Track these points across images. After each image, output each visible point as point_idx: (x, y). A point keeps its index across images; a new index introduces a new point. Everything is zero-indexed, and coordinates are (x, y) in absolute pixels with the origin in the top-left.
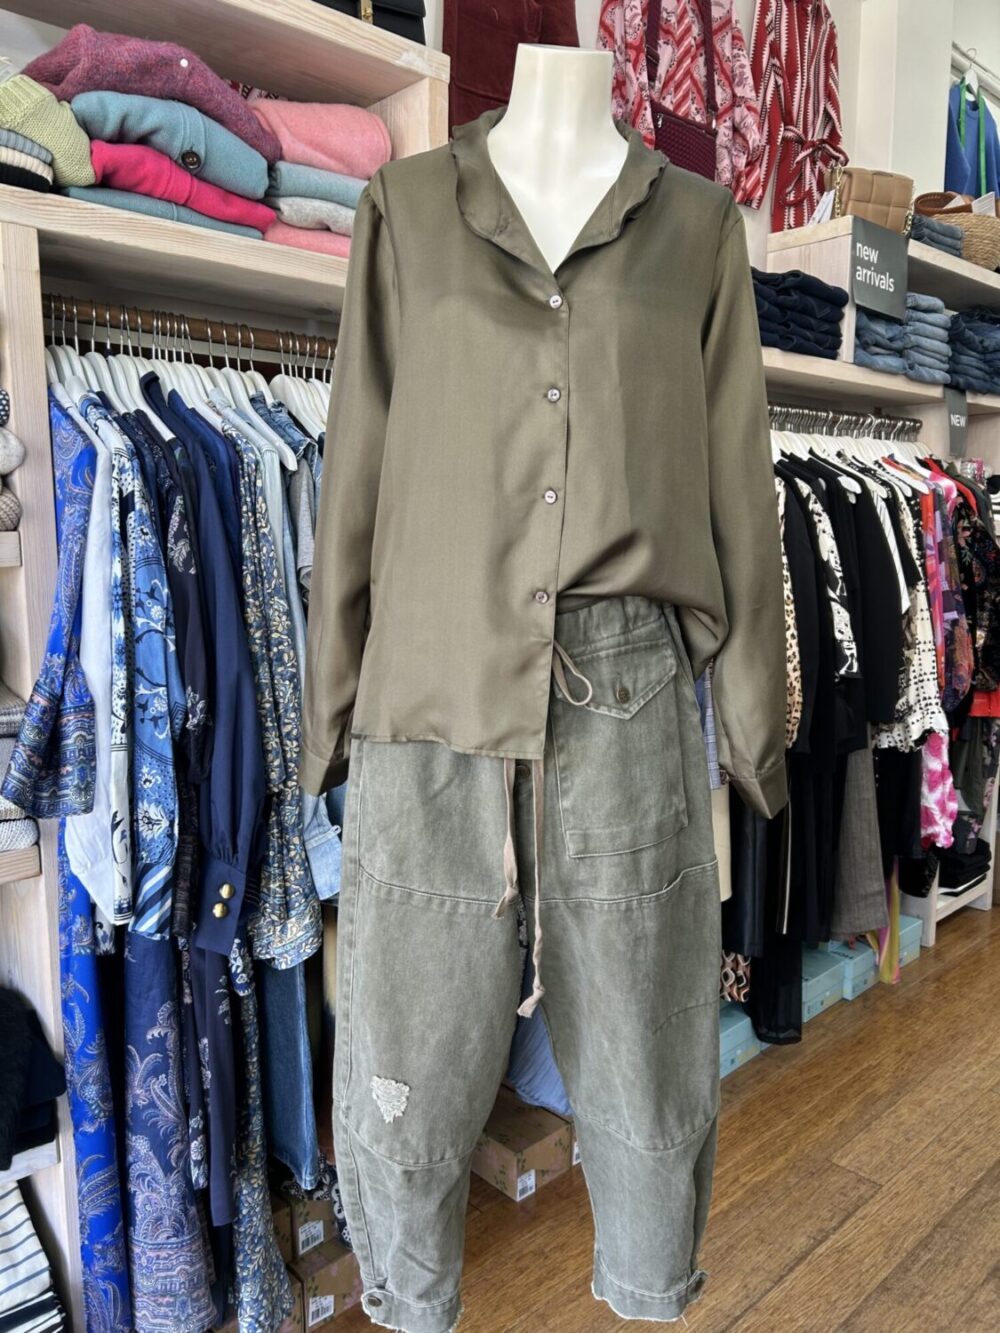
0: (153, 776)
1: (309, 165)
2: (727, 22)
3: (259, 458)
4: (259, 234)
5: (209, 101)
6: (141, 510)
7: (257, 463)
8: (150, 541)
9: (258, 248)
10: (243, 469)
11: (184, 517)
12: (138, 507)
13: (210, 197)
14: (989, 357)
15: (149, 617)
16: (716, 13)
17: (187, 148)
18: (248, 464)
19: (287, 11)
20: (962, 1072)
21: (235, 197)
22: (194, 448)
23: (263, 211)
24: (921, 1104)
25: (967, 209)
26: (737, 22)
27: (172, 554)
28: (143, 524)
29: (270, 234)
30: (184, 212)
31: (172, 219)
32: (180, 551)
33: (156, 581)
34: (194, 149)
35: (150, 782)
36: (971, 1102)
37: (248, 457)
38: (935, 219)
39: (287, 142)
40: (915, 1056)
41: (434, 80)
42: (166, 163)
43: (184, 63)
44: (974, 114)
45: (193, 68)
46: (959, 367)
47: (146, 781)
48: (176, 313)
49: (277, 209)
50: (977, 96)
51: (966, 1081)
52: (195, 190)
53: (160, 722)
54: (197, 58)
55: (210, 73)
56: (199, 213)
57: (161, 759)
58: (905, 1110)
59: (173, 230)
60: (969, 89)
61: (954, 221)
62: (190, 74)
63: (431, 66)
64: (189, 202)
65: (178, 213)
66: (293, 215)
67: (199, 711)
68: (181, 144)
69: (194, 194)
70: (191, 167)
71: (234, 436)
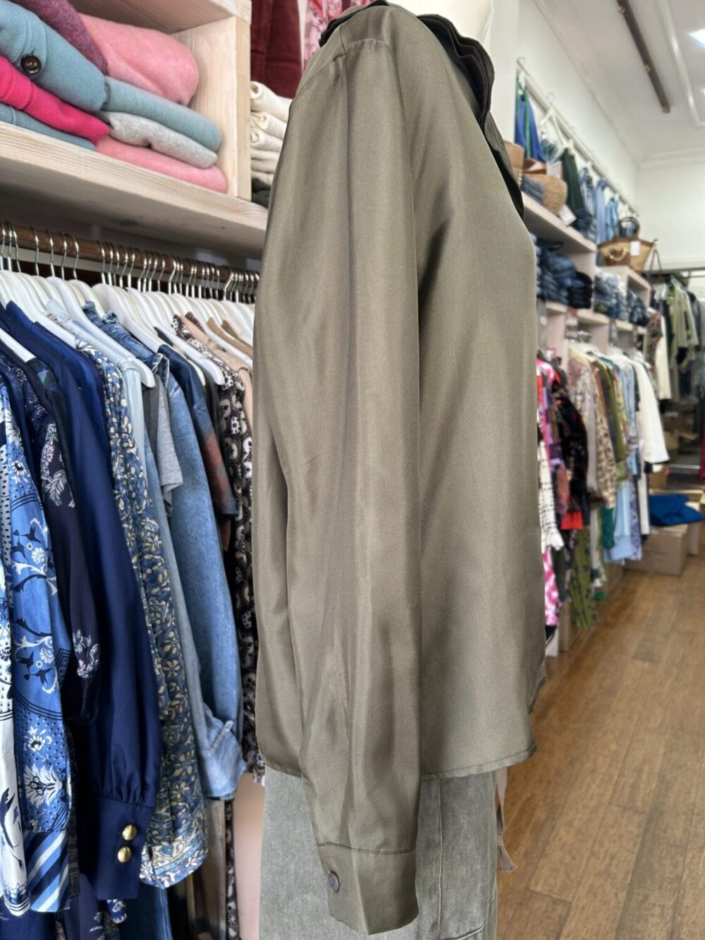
0: (43, 736)
1: (133, 84)
3: (121, 377)
4: (91, 145)
5: (48, 7)
6: (14, 443)
7: (121, 382)
8: (26, 476)
10: (107, 389)
11: (58, 446)
12: (10, 439)
13: (49, 106)
14: (557, 276)
15: (30, 562)
17: (28, 51)
18: (113, 384)
20: (587, 791)
21: (70, 108)
22: (63, 372)
23: (96, 123)
24: (571, 824)
25: (543, 171)
27: (48, 487)
28: (17, 458)
29: (101, 145)
30: (23, 117)
31: (12, 124)
32: (56, 484)
33: (35, 520)
34: (36, 54)
35: (39, 743)
36: (601, 815)
37: (113, 377)
38: (527, 176)
39: (112, 58)
40: (553, 784)
41: (240, 20)
42: (5, 66)
44: (524, 104)
46: (544, 283)
47: (35, 743)
49: (109, 123)
50: (524, 92)
51: (591, 799)
52: (36, 96)
53: (47, 676)
56: (37, 120)
57: (50, 716)
58: (562, 832)
59: (16, 136)
60: (521, 87)
63: (237, 6)
64: (29, 107)
65: (17, 118)
66: (123, 130)
67: (92, 657)
68: (22, 47)
69: (35, 99)
70: (32, 72)
71: (93, 354)
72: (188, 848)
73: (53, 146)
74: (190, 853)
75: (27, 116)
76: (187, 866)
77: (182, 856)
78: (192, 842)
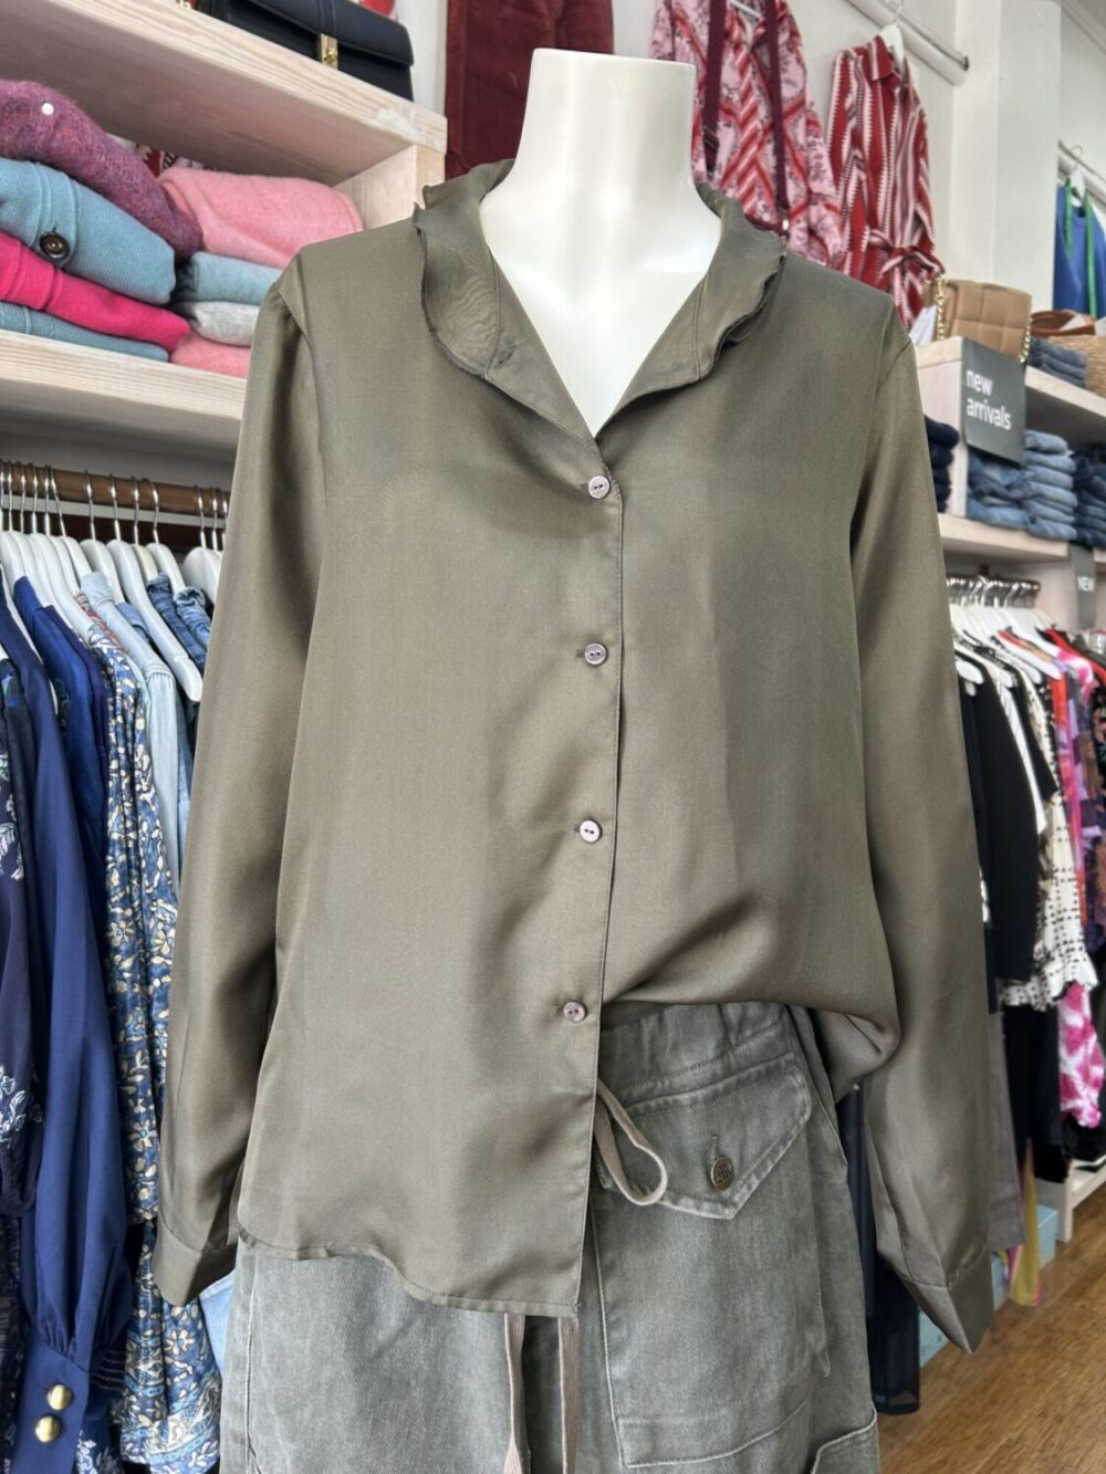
1: (244, 259)
2: (800, 104)
3: (142, 686)
4: (164, 354)
5: (87, 163)
7: (138, 694)
9: (160, 374)
10: (114, 704)
11: (7, 787)
13: (83, 299)
16: (787, 92)
17: (47, 229)
18: (124, 696)
19: (208, 43)
21: (128, 301)
22: (31, 678)
23: (170, 320)
25: (1089, 330)
26: (812, 104)
29: (180, 354)
30: (42, 321)
31: (24, 332)
34: (59, 231)
37: (123, 685)
38: (1052, 340)
39: (210, 226)
40: (1066, 1422)
41: (424, 149)
42: (16, 250)
43: (48, 109)
44: (1080, 221)
45: (62, 117)
46: (1087, 520)
48: (39, 464)
49: (190, 318)
50: (1084, 201)
52: (59, 289)
54: (70, 104)
55: (88, 124)
56: (70, 322)
59: (22, 347)
60: (1075, 193)
61: (1072, 345)
62: (57, 125)
63: (420, 130)
64: (50, 306)
65: (32, 322)
66: (215, 326)
67: (13, 1110)
68: (36, 223)
69: (58, 294)
70: (55, 256)
71: (105, 651)
72: (190, 1437)
73: (79, 357)
74: (195, 1446)
75: (50, 318)
76: (191, 1464)
77: (183, 1447)
78: (196, 1427)
